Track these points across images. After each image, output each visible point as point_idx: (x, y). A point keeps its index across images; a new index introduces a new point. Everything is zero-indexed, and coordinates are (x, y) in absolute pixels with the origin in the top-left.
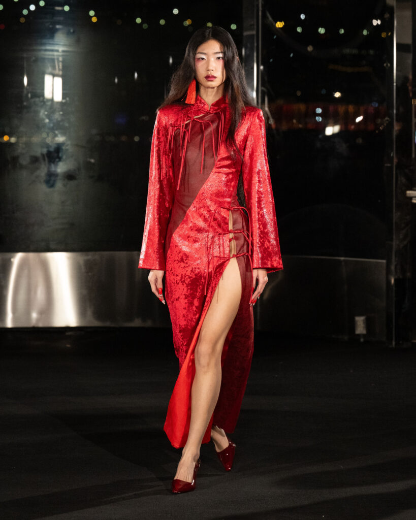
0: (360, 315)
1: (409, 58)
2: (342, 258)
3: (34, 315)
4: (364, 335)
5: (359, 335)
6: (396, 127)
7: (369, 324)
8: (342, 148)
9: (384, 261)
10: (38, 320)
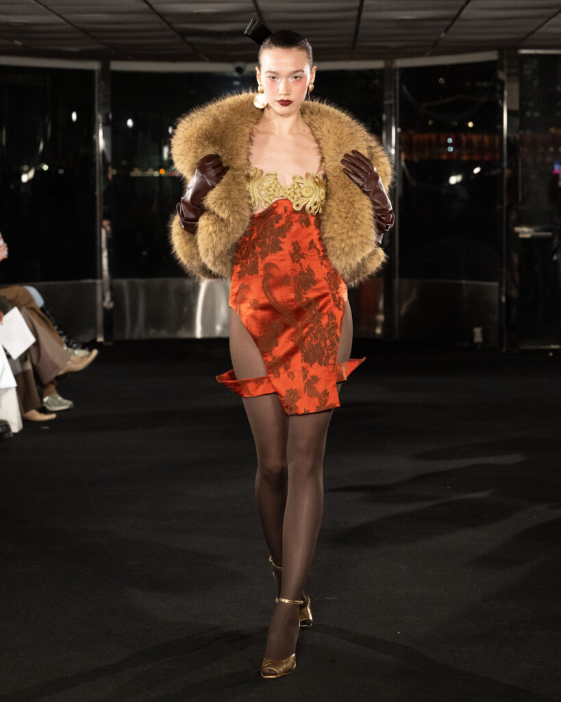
0: (478, 326)
1: (517, 122)
2: (464, 282)
3: (218, 328)
4: (480, 343)
5: (477, 343)
6: (507, 172)
7: (484, 334)
8: (463, 194)
9: (496, 284)
10: (222, 332)
